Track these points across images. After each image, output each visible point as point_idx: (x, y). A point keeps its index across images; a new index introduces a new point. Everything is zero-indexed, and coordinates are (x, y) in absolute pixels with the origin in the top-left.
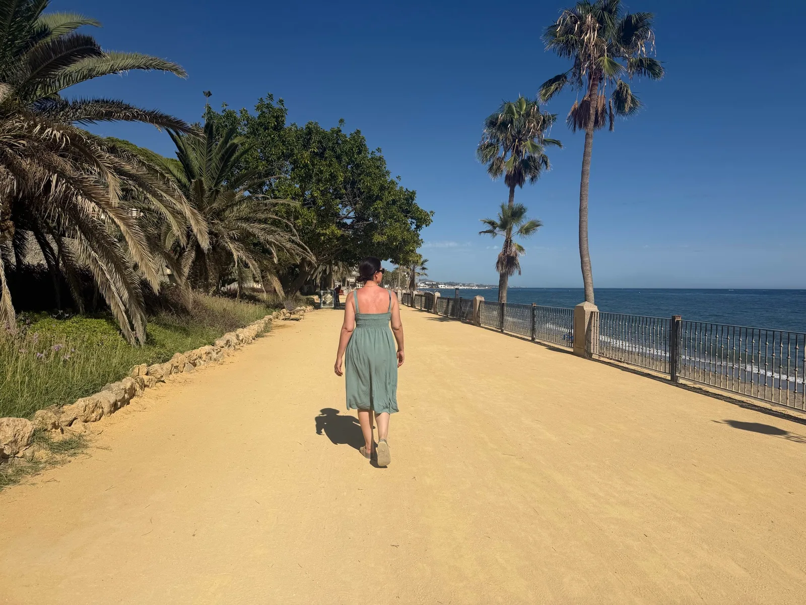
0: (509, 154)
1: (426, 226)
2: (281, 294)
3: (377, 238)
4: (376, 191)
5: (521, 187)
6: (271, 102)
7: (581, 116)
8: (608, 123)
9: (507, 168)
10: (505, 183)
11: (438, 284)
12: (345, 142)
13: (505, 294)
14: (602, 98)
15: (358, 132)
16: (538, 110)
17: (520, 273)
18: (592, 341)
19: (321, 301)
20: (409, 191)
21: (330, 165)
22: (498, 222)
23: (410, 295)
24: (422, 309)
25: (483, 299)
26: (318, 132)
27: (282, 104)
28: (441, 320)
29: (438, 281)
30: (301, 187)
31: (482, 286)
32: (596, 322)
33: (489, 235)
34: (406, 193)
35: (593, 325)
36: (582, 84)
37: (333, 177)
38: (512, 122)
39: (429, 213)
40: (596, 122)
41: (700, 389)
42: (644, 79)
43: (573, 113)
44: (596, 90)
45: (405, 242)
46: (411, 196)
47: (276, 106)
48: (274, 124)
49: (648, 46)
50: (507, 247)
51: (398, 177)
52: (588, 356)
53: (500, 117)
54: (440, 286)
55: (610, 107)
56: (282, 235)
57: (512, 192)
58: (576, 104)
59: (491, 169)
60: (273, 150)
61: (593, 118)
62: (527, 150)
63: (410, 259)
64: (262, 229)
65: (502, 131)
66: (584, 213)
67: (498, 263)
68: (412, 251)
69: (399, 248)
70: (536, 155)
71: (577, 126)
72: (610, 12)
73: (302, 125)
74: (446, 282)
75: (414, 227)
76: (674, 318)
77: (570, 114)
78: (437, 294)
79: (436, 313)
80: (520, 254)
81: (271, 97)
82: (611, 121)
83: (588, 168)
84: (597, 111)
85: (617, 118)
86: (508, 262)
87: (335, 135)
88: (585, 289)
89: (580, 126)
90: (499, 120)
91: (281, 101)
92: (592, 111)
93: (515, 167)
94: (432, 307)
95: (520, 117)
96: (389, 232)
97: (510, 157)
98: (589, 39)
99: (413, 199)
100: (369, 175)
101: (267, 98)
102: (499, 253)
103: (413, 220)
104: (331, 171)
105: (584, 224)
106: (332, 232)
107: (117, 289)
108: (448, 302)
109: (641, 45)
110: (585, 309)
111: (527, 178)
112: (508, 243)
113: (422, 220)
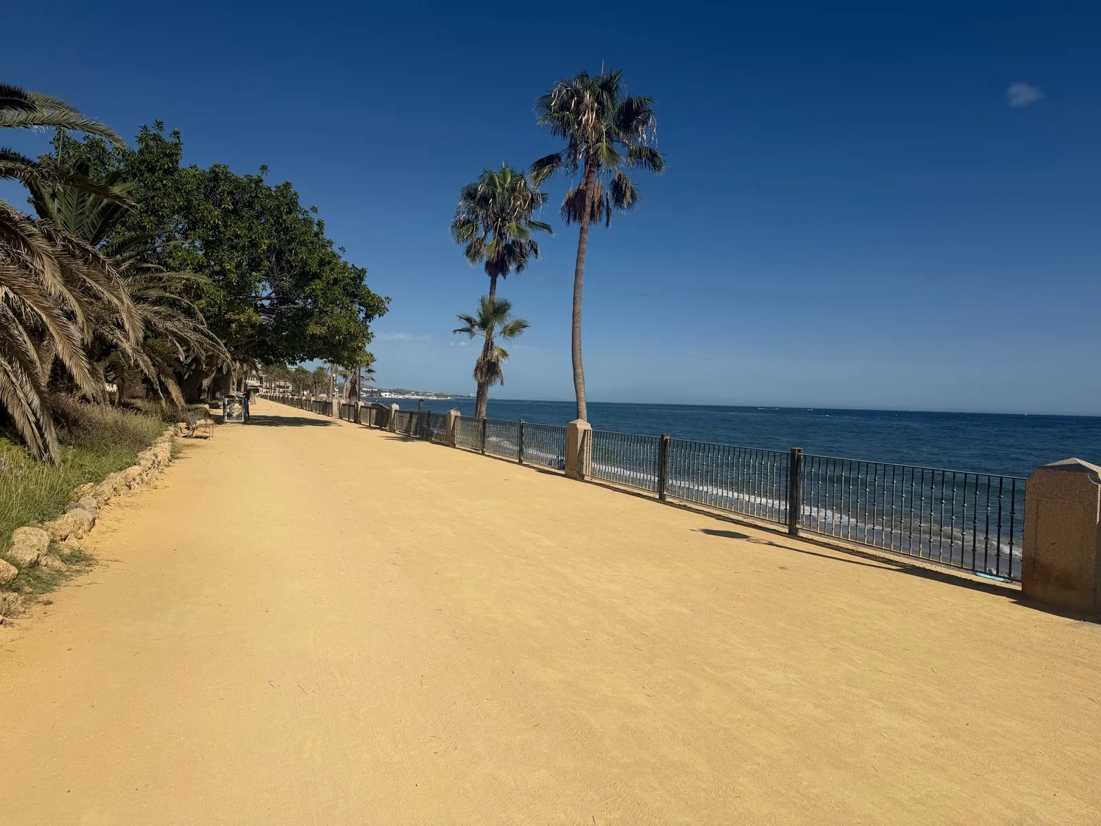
0: (490, 235)
1: (380, 316)
2: (180, 402)
3: (314, 329)
4: (314, 267)
5: (505, 278)
6: (160, 133)
7: (576, 207)
8: (604, 219)
9: (488, 253)
10: (486, 270)
11: (380, 391)
12: (269, 196)
13: (484, 409)
14: (600, 187)
15: (287, 185)
16: (525, 184)
17: (502, 384)
18: (585, 462)
19: (224, 412)
20: (356, 268)
21: (250, 229)
22: (478, 319)
23: (353, 406)
24: (372, 426)
25: (459, 414)
26: (227, 179)
27: (178, 137)
28: (404, 439)
29: (380, 388)
30: (205, 255)
31: (442, 395)
32: (589, 442)
33: (466, 334)
34: (353, 271)
35: (586, 444)
36: (577, 167)
37: (254, 244)
38: (494, 198)
39: (384, 300)
40: (592, 216)
41: (685, 506)
42: (646, 172)
43: (567, 203)
44: (593, 178)
45: (352, 336)
46: (360, 275)
47: (169, 139)
48: (168, 165)
49: (650, 135)
50: (488, 350)
51: (342, 249)
52: (581, 478)
53: (479, 189)
54: (383, 394)
55: (607, 200)
56: (184, 322)
57: (493, 282)
58: (571, 191)
59: (468, 252)
60: (166, 201)
61: (588, 210)
62: (512, 233)
63: (358, 358)
64: (155, 313)
65: (482, 207)
66: (577, 318)
67: (476, 370)
68: (360, 348)
69: (343, 345)
70: (523, 241)
71: (571, 219)
72: (610, 91)
73: (205, 166)
74: (391, 389)
75: (362, 315)
76: (663, 437)
77: (563, 203)
78: (395, 407)
79: (392, 431)
80: (503, 360)
81: (159, 125)
82: (608, 215)
83: (583, 267)
84: (593, 203)
85: (615, 211)
86: (488, 369)
87: (253, 186)
88: (578, 403)
89: (575, 219)
90: (479, 193)
91: (176, 134)
92: (588, 202)
93: (498, 252)
94: (386, 423)
95: (503, 191)
96: (331, 322)
97: (491, 239)
98: (587, 120)
99: (362, 279)
100: (303, 243)
101: (154, 126)
102: (478, 358)
103: (361, 307)
104: (251, 237)
105: (577, 330)
106: (249, 319)
107: (26, 396)
108: (411, 417)
109: (642, 131)
110: (578, 426)
111: (512, 267)
112: (489, 346)
113: (374, 308)
